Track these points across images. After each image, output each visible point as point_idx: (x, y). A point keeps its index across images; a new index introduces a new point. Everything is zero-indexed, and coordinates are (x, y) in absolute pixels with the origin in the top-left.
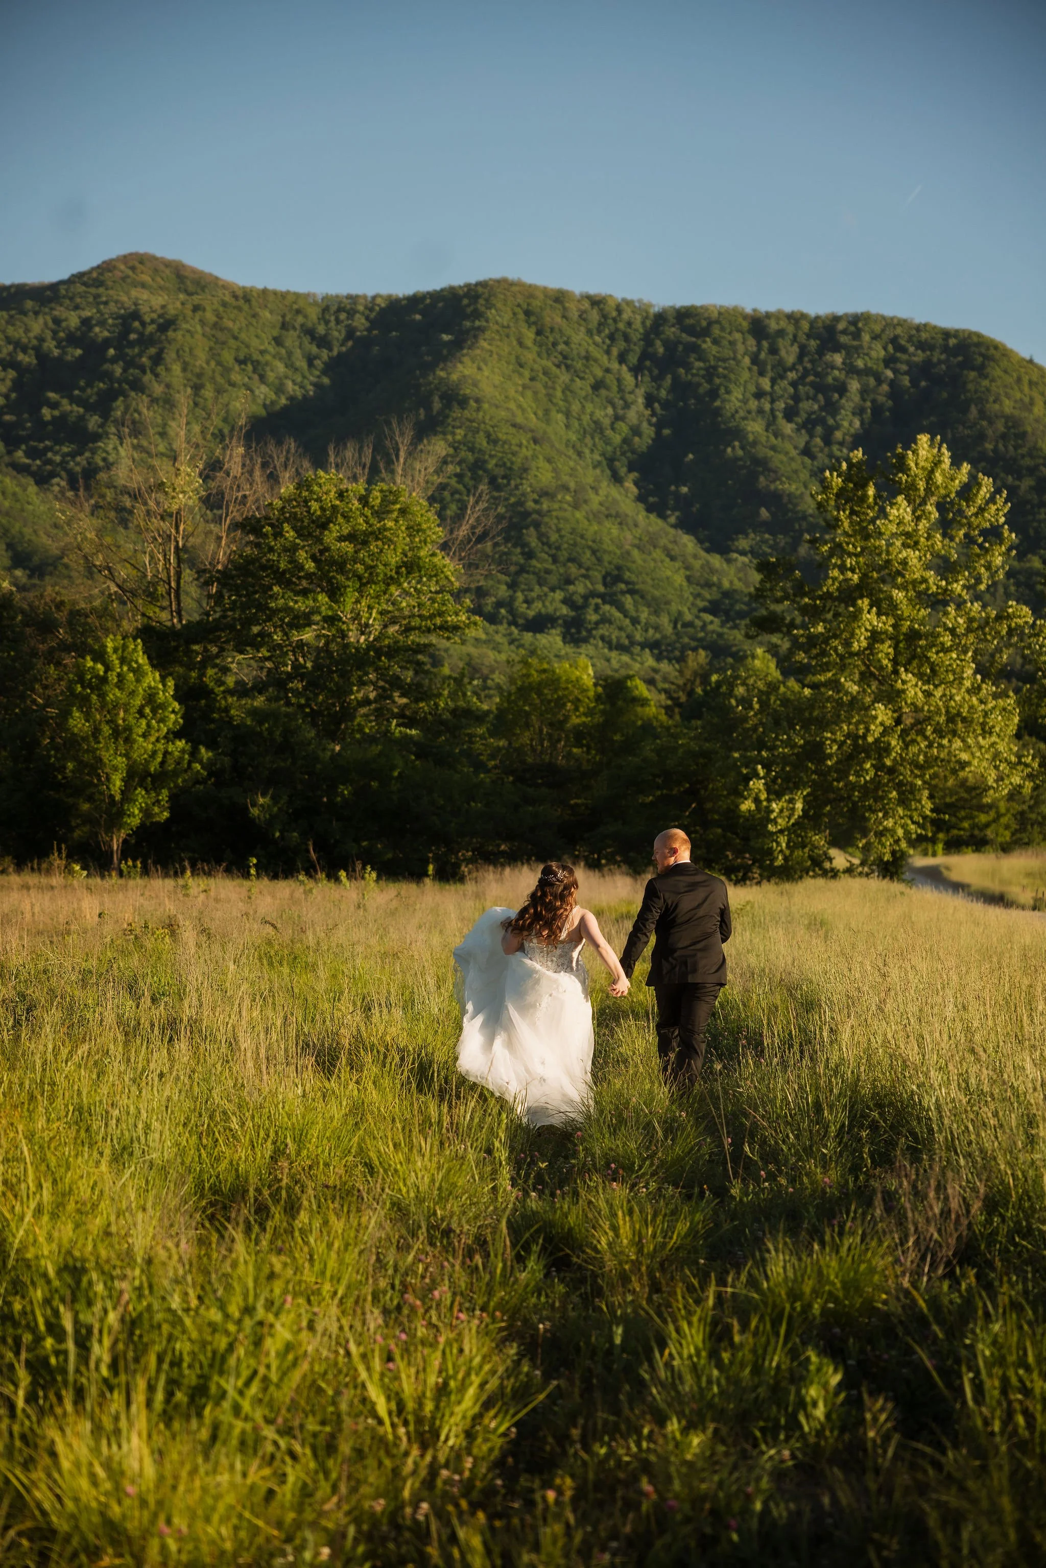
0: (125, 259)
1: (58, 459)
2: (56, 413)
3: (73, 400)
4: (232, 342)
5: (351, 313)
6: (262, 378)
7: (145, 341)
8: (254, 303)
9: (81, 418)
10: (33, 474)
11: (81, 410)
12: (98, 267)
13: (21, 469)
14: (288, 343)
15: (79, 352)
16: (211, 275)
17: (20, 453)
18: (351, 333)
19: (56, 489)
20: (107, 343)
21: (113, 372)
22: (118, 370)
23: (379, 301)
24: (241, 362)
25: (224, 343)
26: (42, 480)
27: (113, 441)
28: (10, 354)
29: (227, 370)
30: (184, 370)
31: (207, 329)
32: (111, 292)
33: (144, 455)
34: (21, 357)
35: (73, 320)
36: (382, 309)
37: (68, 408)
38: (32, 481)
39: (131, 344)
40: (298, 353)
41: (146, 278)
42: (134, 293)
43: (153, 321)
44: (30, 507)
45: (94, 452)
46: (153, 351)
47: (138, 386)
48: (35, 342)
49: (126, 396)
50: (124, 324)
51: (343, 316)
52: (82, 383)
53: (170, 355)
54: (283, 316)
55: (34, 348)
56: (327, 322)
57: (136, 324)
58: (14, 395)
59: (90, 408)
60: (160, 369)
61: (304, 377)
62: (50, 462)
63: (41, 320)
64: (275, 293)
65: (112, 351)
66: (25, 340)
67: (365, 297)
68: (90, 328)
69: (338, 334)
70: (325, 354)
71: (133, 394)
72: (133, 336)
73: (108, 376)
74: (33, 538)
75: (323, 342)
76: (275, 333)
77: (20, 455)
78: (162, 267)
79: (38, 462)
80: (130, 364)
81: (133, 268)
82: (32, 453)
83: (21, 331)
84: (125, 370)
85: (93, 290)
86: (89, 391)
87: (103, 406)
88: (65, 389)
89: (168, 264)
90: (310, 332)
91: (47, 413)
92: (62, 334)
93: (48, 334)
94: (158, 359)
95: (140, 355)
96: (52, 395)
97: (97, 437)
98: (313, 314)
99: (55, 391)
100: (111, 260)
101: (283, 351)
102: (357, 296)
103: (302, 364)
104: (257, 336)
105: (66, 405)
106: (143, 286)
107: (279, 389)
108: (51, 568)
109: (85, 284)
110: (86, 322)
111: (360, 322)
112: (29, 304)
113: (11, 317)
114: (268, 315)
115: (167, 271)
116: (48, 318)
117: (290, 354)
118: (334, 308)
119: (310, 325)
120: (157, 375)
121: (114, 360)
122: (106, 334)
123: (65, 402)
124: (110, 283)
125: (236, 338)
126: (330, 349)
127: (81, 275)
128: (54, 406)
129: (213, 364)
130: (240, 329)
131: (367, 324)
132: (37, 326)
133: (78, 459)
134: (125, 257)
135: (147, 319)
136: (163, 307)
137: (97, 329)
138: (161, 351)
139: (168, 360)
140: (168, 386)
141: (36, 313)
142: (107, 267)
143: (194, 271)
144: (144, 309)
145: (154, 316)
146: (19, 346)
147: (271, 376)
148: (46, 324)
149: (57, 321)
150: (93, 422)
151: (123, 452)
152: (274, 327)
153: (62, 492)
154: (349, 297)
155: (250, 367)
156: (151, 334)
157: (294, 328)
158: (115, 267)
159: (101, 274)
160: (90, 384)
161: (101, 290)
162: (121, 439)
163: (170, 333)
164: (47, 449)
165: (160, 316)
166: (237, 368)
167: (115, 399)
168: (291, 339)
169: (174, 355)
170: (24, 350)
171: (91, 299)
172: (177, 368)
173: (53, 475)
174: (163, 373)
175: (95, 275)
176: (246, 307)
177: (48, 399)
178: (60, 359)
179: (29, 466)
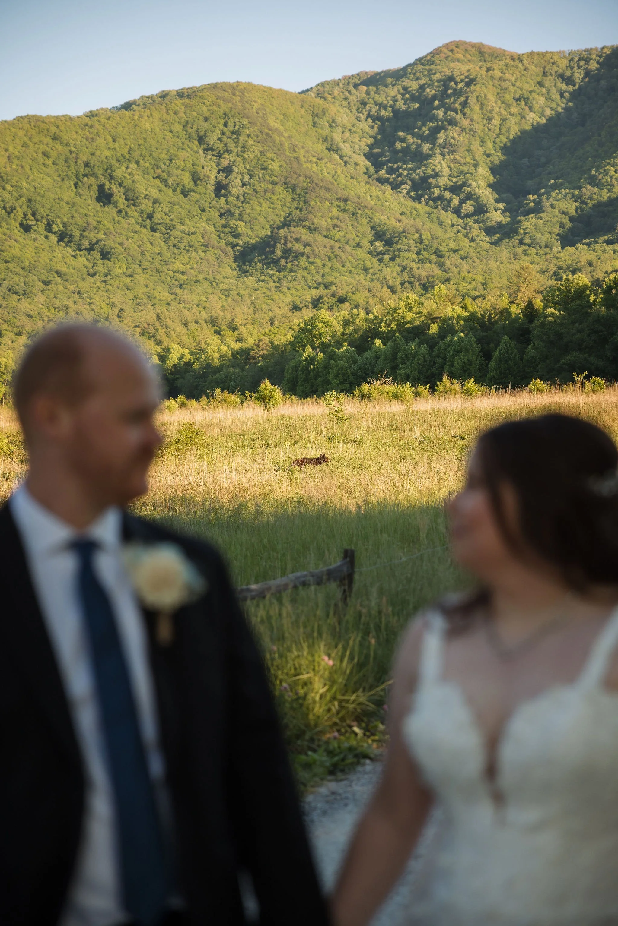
0: (447, 46)
1: (405, 173)
2: (404, 145)
3: (413, 135)
4: (512, 88)
5: (587, 61)
6: (531, 109)
7: (457, 93)
8: (525, 61)
9: (419, 146)
10: (391, 184)
11: (419, 141)
12: (431, 53)
13: (381, 181)
14: (547, 84)
15: (417, 105)
16: (500, 49)
17: (383, 172)
18: (587, 73)
19: (405, 191)
20: (434, 97)
21: (438, 114)
22: (440, 113)
23: (605, 50)
24: (517, 100)
25: (506, 89)
26: (395, 187)
27: (439, 158)
28: (377, 112)
29: (509, 106)
30: (482, 109)
31: (496, 81)
32: (438, 67)
33: (457, 165)
34: (383, 112)
35: (414, 86)
36: (607, 55)
37: (411, 141)
38: (389, 187)
39: (449, 96)
40: (554, 90)
41: (460, 56)
42: (452, 65)
43: (462, 81)
44: (387, 204)
45: (427, 166)
46: (462, 99)
47: (453, 123)
48: (391, 102)
49: (446, 129)
50: (444, 85)
51: (582, 63)
52: (419, 123)
53: (472, 101)
54: (544, 68)
55: (390, 107)
56: (572, 68)
57: (452, 83)
58: (379, 137)
59: (424, 139)
60: (466, 110)
61: (558, 105)
62: (400, 175)
63: (396, 89)
64: (538, 54)
65: (437, 103)
66: (385, 102)
67: (596, 49)
68: (424, 90)
69: (578, 76)
70: (571, 88)
71: (450, 127)
72: (450, 91)
73: (434, 118)
74: (387, 222)
75: (569, 81)
76: (539, 79)
77: (383, 173)
78: (470, 48)
79: (394, 176)
80: (448, 109)
81: (452, 51)
82: (391, 171)
83: (383, 97)
84: (445, 113)
85: (427, 67)
86: (424, 129)
87: (432, 138)
88: (408, 129)
89: (473, 46)
90: (561, 76)
91: (398, 145)
92: (407, 96)
93: (399, 97)
94: (465, 104)
95: (454, 102)
96: (401, 134)
97: (428, 157)
98: (564, 63)
99: (403, 131)
100: (439, 48)
101: (544, 90)
102: (591, 49)
103: (557, 97)
104: (527, 82)
105: (410, 139)
106: (458, 61)
107: (542, 115)
108: (396, 239)
109: (422, 64)
110: (422, 87)
111: (593, 66)
112: (390, 80)
113: (378, 89)
114: (534, 68)
115: (473, 50)
116: (400, 87)
117: (548, 92)
118: (576, 59)
119: (560, 71)
120: (464, 114)
121: (438, 108)
122: (434, 92)
123: (409, 137)
124: (438, 62)
125: (514, 85)
126: (574, 85)
127: (420, 59)
128: (403, 140)
129: (499, 103)
130: (516, 79)
131: (598, 66)
132: (393, 92)
133: (418, 171)
134: (447, 44)
135: (458, 80)
136: (468, 71)
137: (428, 90)
138: (467, 98)
139: (471, 104)
140: (472, 120)
141: (393, 85)
142: (437, 52)
143: (490, 48)
144: (456, 73)
145: (463, 77)
146: (384, 107)
147: (536, 107)
148: (398, 91)
149: (405, 89)
150: (426, 147)
151: (444, 165)
152: (538, 75)
153: (408, 193)
154: (586, 50)
155: (523, 103)
156: (461, 89)
157: (551, 75)
158: (441, 52)
159: (433, 57)
160: (424, 125)
161: (432, 66)
162: (443, 155)
163: (472, 87)
164: (398, 168)
165: (466, 77)
166: (514, 103)
167: (439, 132)
168: (548, 81)
169: (475, 100)
170: (385, 108)
171: (426, 73)
172: (477, 108)
173: (402, 183)
174: (468, 112)
175: (429, 58)
176: (520, 65)
177: (399, 136)
178: (406, 112)
179: (388, 179)
